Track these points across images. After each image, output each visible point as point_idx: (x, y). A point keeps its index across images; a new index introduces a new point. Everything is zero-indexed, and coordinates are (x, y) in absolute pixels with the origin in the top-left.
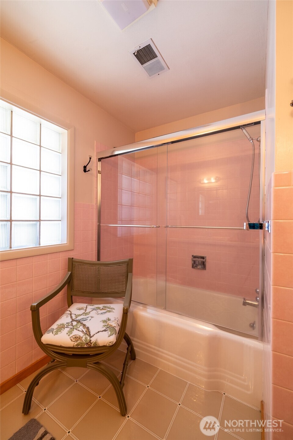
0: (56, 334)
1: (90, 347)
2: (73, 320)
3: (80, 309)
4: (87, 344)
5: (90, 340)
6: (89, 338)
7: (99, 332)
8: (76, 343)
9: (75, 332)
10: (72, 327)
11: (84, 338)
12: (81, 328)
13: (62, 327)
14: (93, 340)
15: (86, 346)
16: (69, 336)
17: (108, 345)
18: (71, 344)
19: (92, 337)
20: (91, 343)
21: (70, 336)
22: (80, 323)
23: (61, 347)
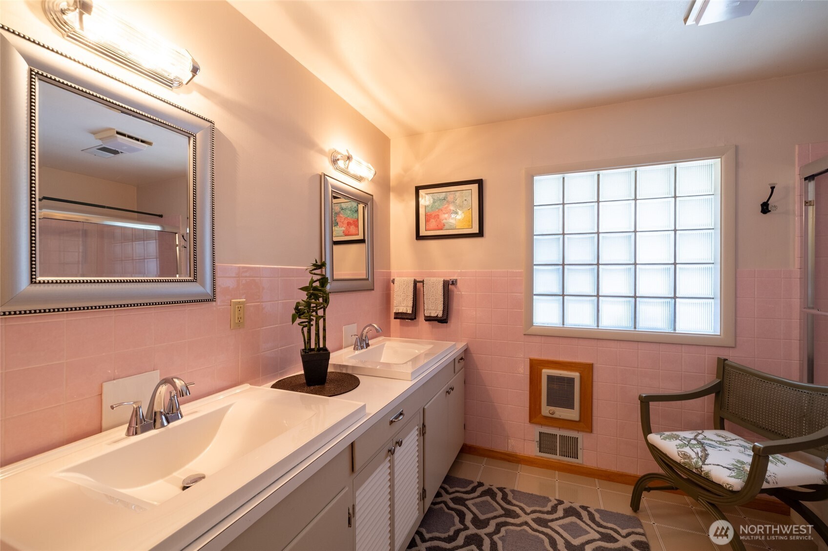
0: (665, 439)
1: (700, 476)
2: (695, 439)
3: (720, 436)
4: (697, 468)
5: (701, 467)
6: (700, 463)
7: (718, 465)
8: (683, 461)
9: (687, 450)
10: (687, 443)
11: (694, 460)
12: (699, 450)
13: (675, 438)
14: (705, 468)
15: (694, 471)
16: (678, 448)
17: (724, 486)
18: (678, 459)
19: (705, 465)
20: (702, 471)
21: (679, 450)
22: (700, 446)
23: (666, 455)
